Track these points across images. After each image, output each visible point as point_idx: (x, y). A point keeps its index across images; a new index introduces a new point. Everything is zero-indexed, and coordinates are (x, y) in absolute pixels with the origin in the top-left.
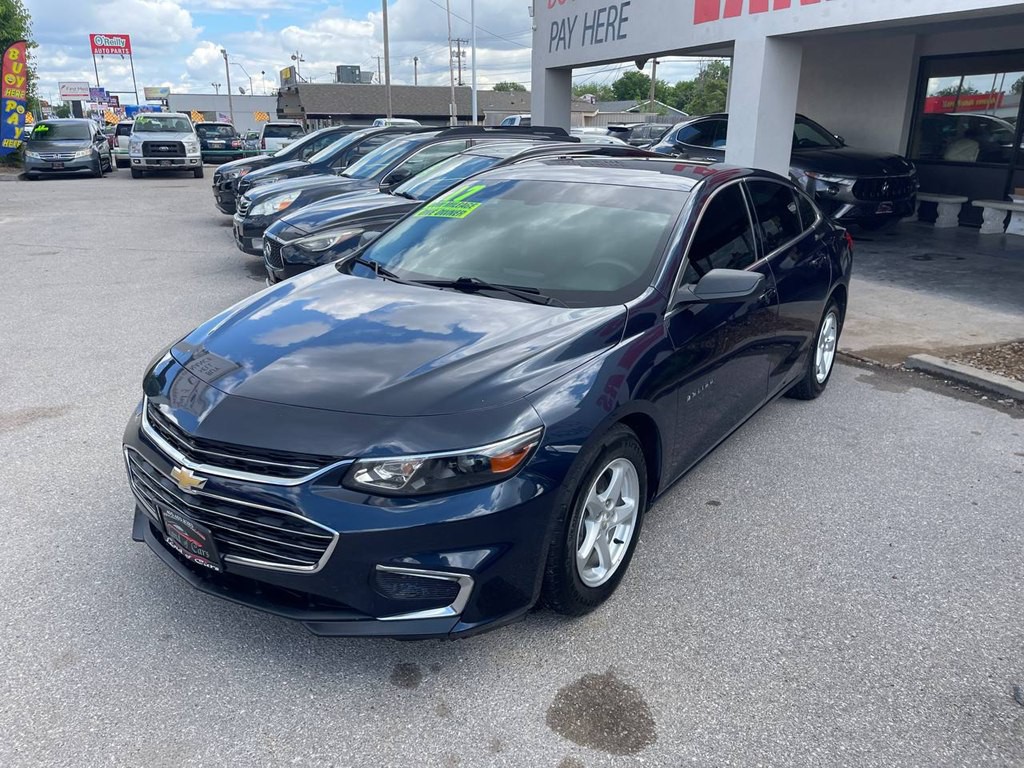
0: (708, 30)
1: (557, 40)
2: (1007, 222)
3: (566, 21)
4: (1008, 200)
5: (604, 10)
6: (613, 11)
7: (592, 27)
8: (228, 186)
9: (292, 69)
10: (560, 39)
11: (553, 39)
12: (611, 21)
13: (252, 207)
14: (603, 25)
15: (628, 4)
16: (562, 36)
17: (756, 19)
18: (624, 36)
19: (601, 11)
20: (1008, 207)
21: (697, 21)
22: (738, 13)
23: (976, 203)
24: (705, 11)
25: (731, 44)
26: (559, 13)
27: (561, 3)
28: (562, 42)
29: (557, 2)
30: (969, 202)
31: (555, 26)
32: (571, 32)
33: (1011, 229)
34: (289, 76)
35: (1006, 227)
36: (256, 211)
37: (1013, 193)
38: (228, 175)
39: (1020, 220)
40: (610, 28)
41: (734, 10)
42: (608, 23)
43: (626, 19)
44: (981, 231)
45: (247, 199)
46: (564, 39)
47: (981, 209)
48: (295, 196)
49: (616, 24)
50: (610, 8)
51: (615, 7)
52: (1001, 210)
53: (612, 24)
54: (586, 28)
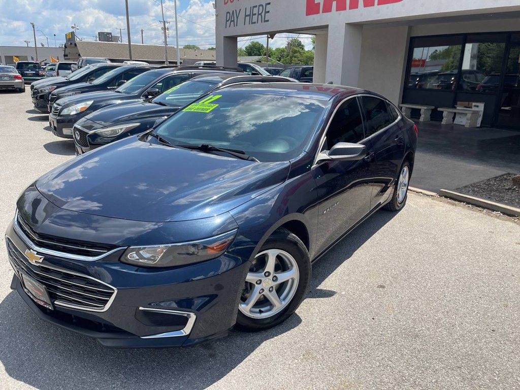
0: (314, 19)
1: (230, 21)
2: (454, 118)
3: (235, 11)
4: (454, 107)
5: (256, 6)
6: (261, 7)
7: (249, 15)
8: (42, 97)
9: (73, 33)
10: (231, 21)
11: (227, 21)
12: (260, 13)
13: (62, 109)
14: (255, 14)
15: (269, 4)
16: (232, 19)
17: (340, 14)
18: (268, 21)
19: (254, 7)
20: (454, 111)
21: (308, 14)
22: (330, 11)
23: (439, 109)
24: (312, 9)
25: (326, 27)
26: (231, 7)
27: (232, 2)
28: (232, 23)
29: (229, 1)
30: (436, 109)
31: (228, 14)
32: (237, 18)
33: (455, 122)
34: (71, 37)
35: (453, 121)
36: (65, 112)
37: (456, 105)
38: (41, 91)
39: (460, 117)
40: (260, 16)
41: (327, 9)
42: (258, 14)
43: (268, 12)
44: (442, 123)
45: (58, 105)
46: (234, 21)
47: (443, 112)
48: (90, 103)
49: (263, 14)
50: (259, 6)
51: (262, 5)
52: (451, 112)
53: (261, 14)
54: (246, 16)
